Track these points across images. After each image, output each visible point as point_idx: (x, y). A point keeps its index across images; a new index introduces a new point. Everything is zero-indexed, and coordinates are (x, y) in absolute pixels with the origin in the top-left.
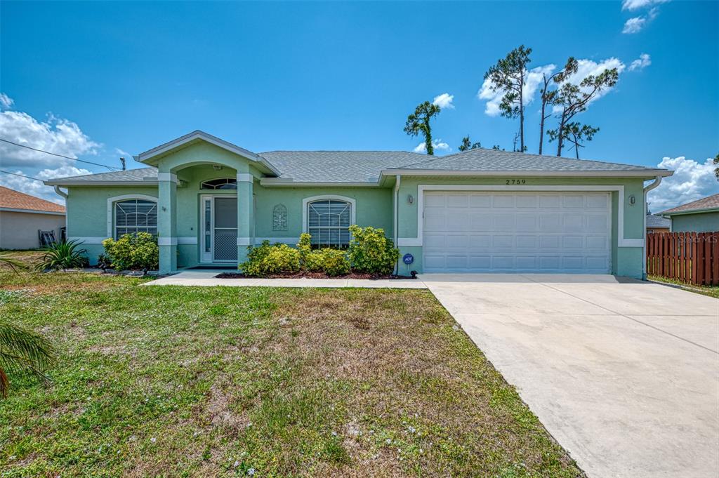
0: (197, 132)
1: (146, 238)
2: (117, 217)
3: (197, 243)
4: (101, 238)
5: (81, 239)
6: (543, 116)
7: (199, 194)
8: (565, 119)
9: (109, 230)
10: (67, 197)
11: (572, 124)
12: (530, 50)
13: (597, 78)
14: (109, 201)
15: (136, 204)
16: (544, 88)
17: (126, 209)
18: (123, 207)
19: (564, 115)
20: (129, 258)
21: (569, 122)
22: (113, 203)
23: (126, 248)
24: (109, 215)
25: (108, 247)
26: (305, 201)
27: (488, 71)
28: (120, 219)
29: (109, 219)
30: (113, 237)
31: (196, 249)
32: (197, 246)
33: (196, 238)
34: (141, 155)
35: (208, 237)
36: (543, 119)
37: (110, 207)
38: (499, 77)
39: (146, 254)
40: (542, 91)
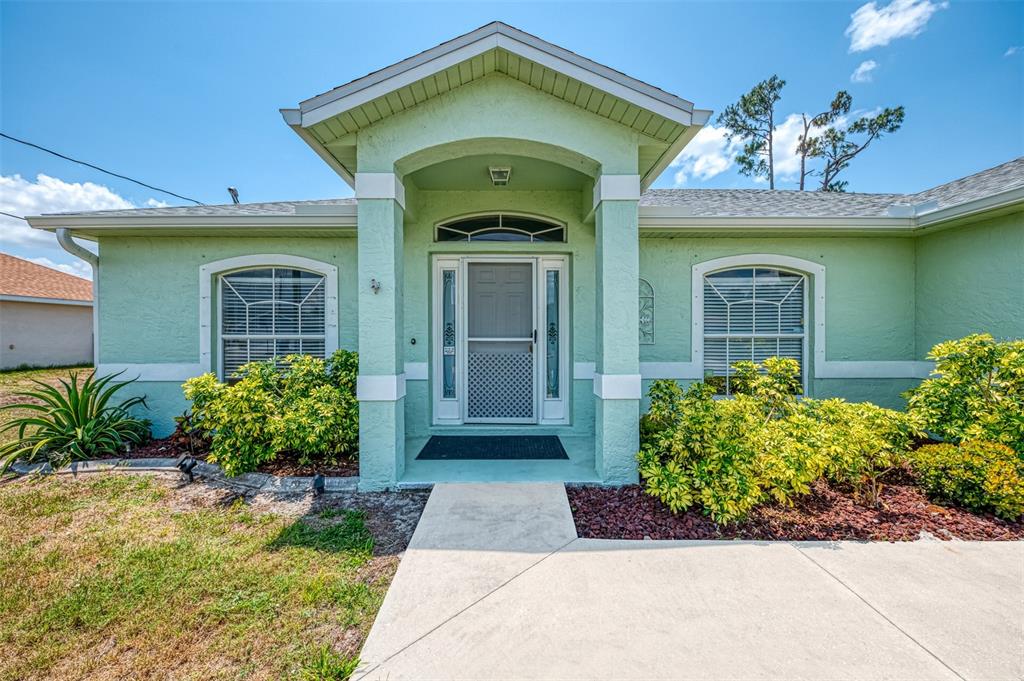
0: (496, 27)
1: (310, 373)
2: (224, 311)
3: (427, 378)
4: (183, 367)
5: (132, 371)
6: (803, 172)
7: (431, 253)
8: (829, 177)
9: (205, 346)
10: (96, 261)
11: (837, 183)
12: (784, 82)
13: (871, 121)
14: (205, 273)
15: (274, 281)
16: (803, 134)
17: (248, 291)
18: (238, 286)
19: (828, 172)
20: (265, 441)
21: (833, 182)
22: (215, 277)
23: (254, 409)
24: (205, 307)
25: (202, 398)
26: (701, 269)
27: (724, 112)
28: (231, 317)
29: (205, 318)
30: (213, 369)
31: (426, 392)
32: (425, 385)
33: (425, 365)
34: (307, 105)
35: (448, 361)
36: (803, 175)
37: (205, 288)
38: (736, 121)
39: (319, 428)
40: (800, 138)
